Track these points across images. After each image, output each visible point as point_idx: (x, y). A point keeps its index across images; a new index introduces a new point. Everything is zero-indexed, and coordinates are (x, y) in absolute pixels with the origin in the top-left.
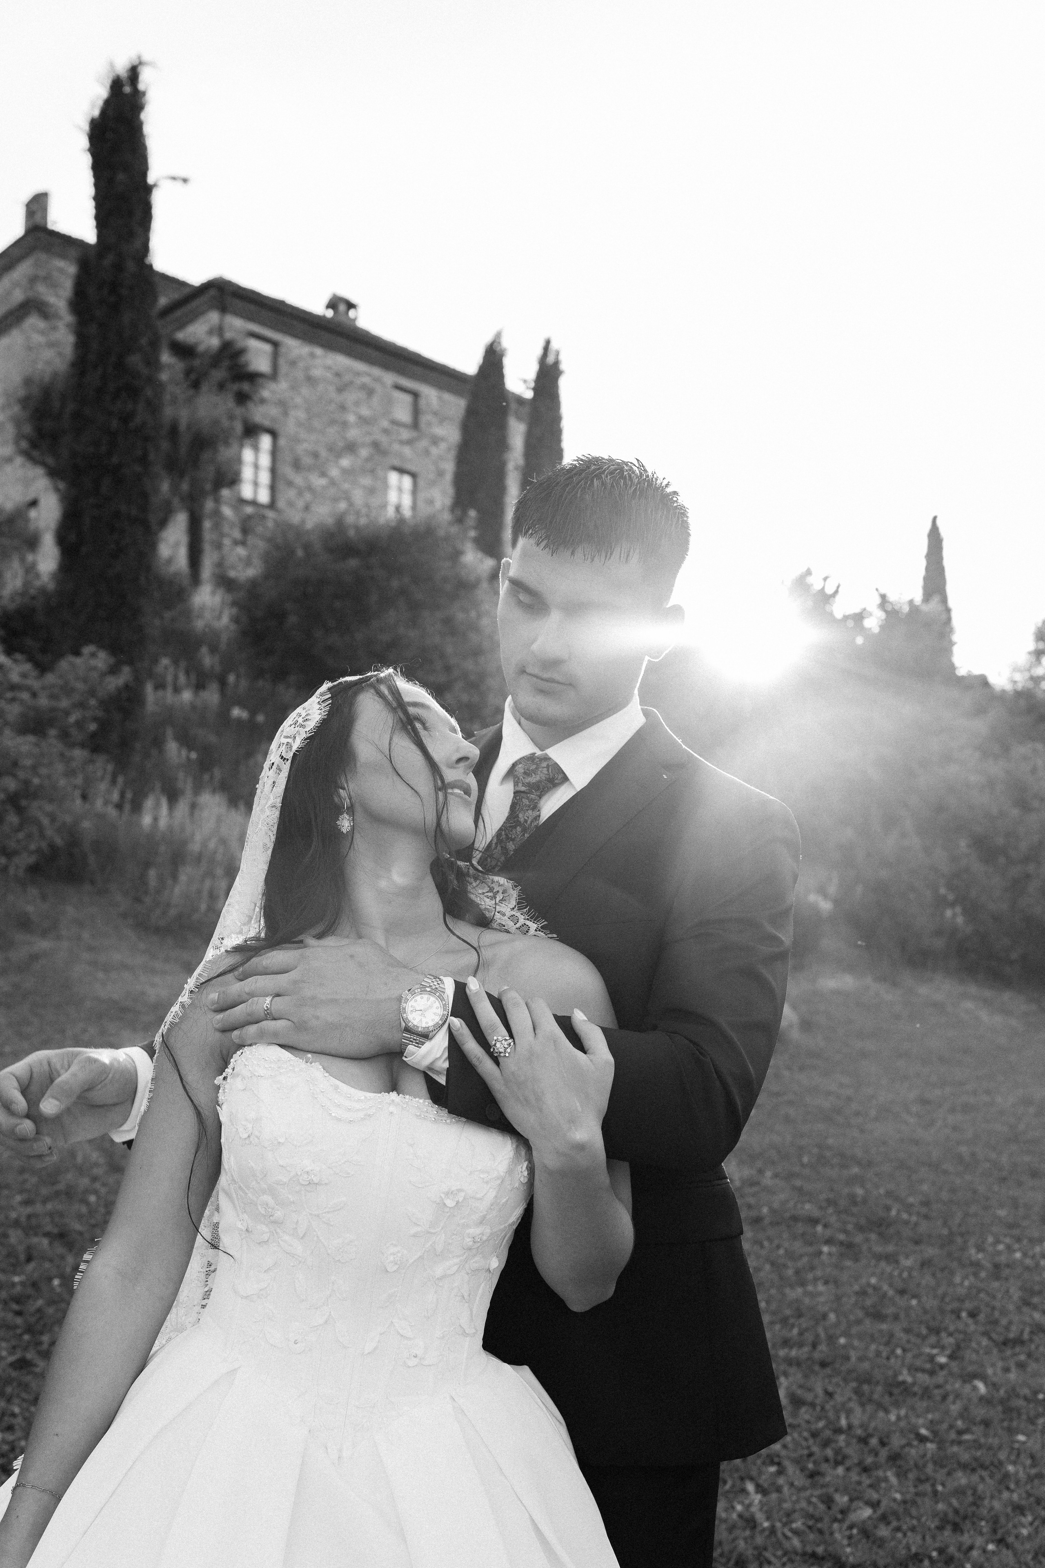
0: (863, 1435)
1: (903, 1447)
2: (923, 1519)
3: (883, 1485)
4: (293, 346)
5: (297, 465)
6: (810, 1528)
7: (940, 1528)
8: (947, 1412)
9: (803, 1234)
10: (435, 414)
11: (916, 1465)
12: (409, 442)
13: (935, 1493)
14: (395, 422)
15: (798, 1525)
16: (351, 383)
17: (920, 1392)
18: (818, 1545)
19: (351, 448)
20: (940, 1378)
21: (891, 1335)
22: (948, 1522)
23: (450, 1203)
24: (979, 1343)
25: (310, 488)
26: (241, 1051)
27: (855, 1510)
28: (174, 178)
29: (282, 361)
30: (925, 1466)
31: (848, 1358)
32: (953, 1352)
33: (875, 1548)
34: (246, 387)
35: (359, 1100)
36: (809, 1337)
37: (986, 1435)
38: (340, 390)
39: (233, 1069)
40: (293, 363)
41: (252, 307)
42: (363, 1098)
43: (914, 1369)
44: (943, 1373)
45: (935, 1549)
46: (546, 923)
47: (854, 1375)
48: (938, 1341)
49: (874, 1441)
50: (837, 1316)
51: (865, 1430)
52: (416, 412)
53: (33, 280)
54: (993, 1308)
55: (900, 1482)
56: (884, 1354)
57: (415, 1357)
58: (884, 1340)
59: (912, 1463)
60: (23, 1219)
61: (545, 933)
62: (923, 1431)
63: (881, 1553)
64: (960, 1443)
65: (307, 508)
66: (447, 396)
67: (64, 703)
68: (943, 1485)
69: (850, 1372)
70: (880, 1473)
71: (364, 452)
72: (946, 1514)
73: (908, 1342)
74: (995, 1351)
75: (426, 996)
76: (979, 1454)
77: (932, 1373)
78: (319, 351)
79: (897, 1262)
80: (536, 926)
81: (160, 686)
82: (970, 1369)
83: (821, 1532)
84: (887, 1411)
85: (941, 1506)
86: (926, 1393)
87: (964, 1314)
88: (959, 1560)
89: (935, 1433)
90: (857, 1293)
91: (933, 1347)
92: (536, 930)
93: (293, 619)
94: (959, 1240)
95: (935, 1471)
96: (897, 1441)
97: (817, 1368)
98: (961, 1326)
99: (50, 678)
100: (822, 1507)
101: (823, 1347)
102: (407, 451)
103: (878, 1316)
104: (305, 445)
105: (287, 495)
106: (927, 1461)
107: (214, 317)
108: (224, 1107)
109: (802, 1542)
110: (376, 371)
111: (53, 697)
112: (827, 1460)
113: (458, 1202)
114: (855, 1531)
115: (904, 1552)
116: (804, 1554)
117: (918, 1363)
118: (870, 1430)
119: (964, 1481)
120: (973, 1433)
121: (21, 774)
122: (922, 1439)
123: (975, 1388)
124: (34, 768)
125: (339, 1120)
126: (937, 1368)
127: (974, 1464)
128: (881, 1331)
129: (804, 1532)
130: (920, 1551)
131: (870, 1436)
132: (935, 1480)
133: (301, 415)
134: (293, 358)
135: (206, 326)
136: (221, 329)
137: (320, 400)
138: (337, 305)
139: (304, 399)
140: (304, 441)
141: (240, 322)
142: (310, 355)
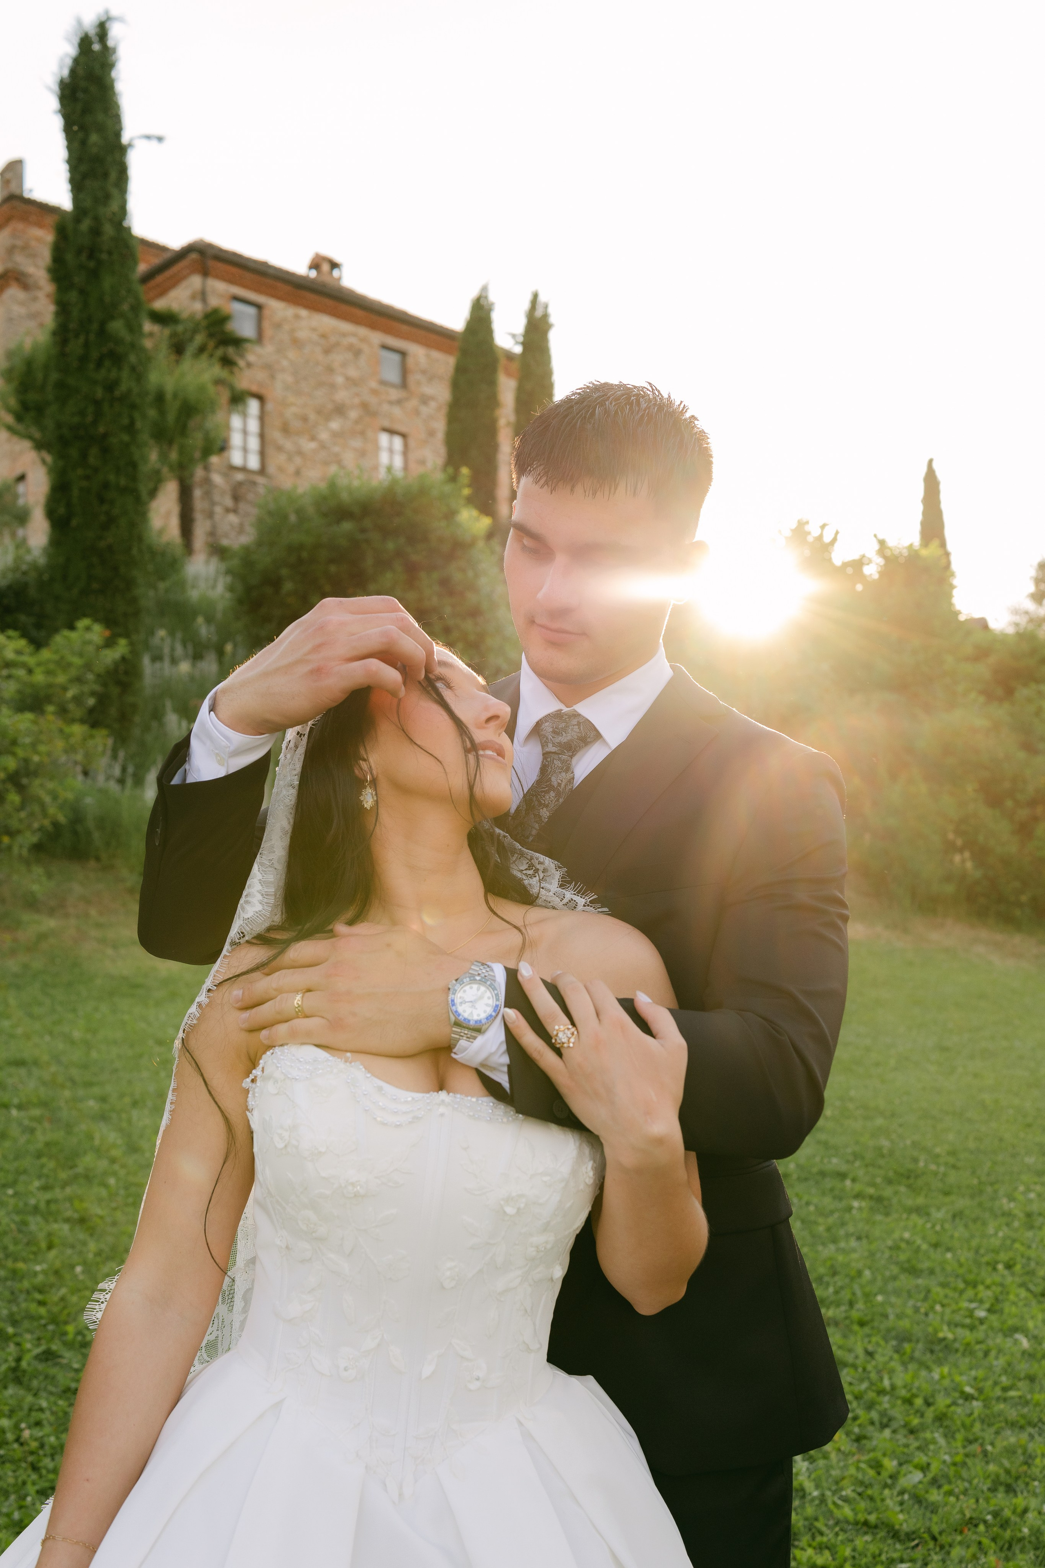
0: (908, 1395)
1: (949, 1406)
2: (975, 1481)
3: (932, 1447)
4: (277, 308)
5: (286, 430)
6: (860, 1494)
7: (993, 1490)
8: (990, 1368)
9: (832, 1190)
10: (424, 372)
11: (963, 1425)
12: (399, 402)
13: (985, 1453)
14: (383, 383)
15: (848, 1492)
16: (337, 344)
17: (961, 1349)
18: (870, 1513)
19: (340, 410)
20: (980, 1334)
21: (929, 1291)
22: (1001, 1484)
23: (510, 1210)
24: (1017, 1295)
25: (300, 453)
26: (271, 1051)
27: (905, 1475)
28: (148, 137)
29: (266, 324)
30: (972, 1426)
31: (886, 1316)
32: (992, 1305)
33: (928, 1514)
34: (231, 351)
35: (406, 1102)
36: (846, 1295)
37: (1032, 1391)
38: (327, 351)
39: (263, 1071)
40: (278, 326)
41: (234, 270)
42: (410, 1099)
43: (953, 1325)
44: (984, 1327)
45: (989, 1513)
46: (596, 897)
47: (893, 1333)
48: (976, 1294)
49: (919, 1402)
50: (873, 1273)
51: (910, 1390)
52: (404, 372)
53: (11, 250)
54: (1029, 1259)
55: (948, 1443)
56: (923, 1310)
57: (478, 1379)
58: (922, 1296)
59: (959, 1422)
60: (42, 1205)
61: (594, 908)
62: (968, 1389)
63: (935, 1518)
64: (1005, 1400)
65: (298, 473)
66: (436, 354)
67: (61, 679)
68: (992, 1444)
69: (889, 1330)
70: (928, 1435)
71: (353, 414)
72: (998, 1476)
73: (946, 1296)
74: (1034, 1303)
75: (475, 986)
76: (1025, 1410)
77: (972, 1328)
78: (304, 313)
79: (928, 1214)
80: (584, 901)
81: (157, 658)
82: (1010, 1322)
83: (871, 1499)
84: (929, 1369)
85: (992, 1468)
86: (968, 1350)
87: (1000, 1267)
88: (1016, 1524)
89: (980, 1391)
90: (890, 1248)
91: (971, 1301)
92: (584, 906)
93: (288, 586)
94: (989, 1189)
95: (983, 1430)
96: (942, 1402)
97: (856, 1327)
98: (998, 1279)
99: (46, 654)
100: (871, 1473)
101: (860, 1305)
102: (397, 411)
103: (913, 1271)
104: (293, 409)
105: (276, 460)
106: (974, 1420)
107: (196, 281)
108: (255, 1112)
109: (853, 1510)
110: (363, 331)
111: (49, 673)
112: (872, 1423)
113: (519, 1209)
114: (906, 1497)
115: (958, 1517)
116: (856, 1523)
117: (957, 1318)
118: (914, 1391)
119: (1013, 1440)
120: (1018, 1389)
121: (20, 753)
122: (968, 1398)
123: (1016, 1342)
124: (34, 745)
125: (384, 1124)
126: (977, 1323)
127: (1022, 1422)
128: (917, 1286)
129: (855, 1499)
130: (974, 1515)
131: (915, 1396)
132: (983, 1439)
133: (289, 379)
134: (278, 320)
135: (188, 291)
136: (204, 294)
137: (306, 362)
138: (320, 264)
139: (291, 362)
140: (293, 405)
141: (223, 285)
142: (295, 317)
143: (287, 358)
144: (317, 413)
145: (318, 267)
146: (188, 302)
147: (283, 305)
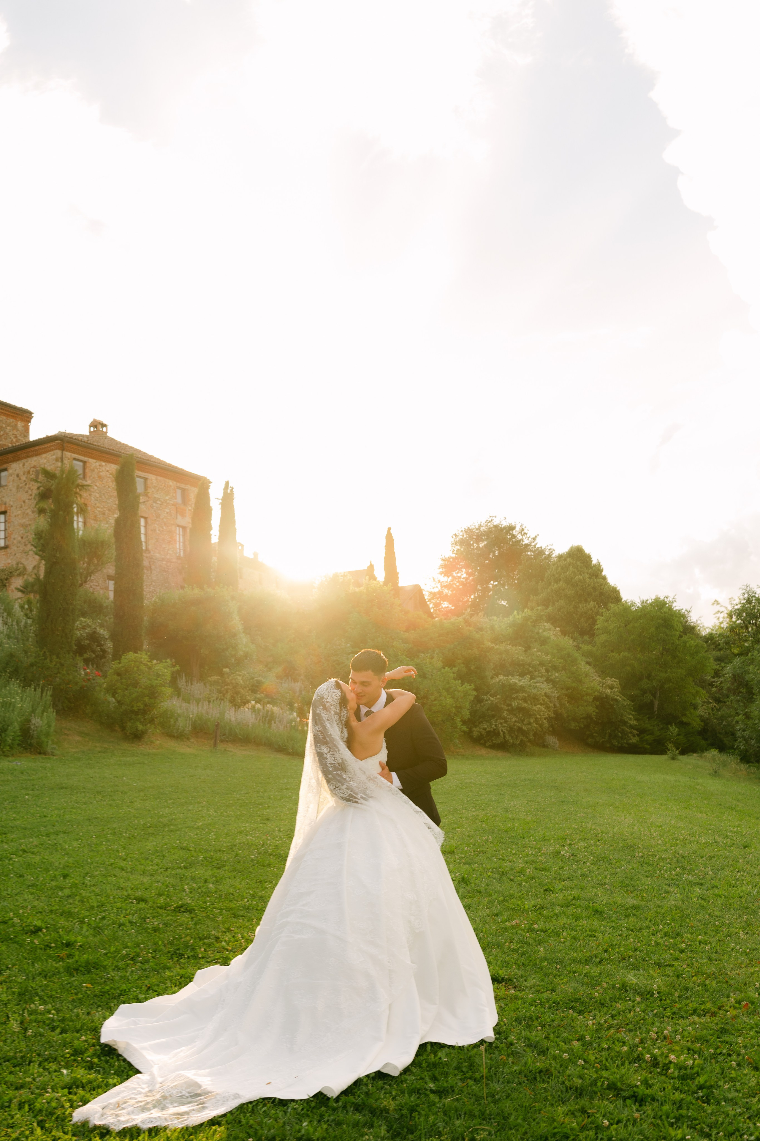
4: (93, 463)
5: (96, 519)
10: (154, 487)
12: (143, 502)
29: (87, 470)
41: (75, 447)
52: (146, 487)
66: (159, 478)
78: (104, 464)
102: (143, 507)
104: (99, 509)
107: (58, 453)
133: (97, 495)
134: (92, 468)
135: (54, 457)
136: (62, 458)
137: (105, 487)
138: (97, 425)
139: (98, 487)
140: (98, 507)
141: (70, 454)
142: (100, 466)
143: (96, 486)
144: (109, 510)
145: (96, 427)
146: (54, 462)
147: (95, 461)
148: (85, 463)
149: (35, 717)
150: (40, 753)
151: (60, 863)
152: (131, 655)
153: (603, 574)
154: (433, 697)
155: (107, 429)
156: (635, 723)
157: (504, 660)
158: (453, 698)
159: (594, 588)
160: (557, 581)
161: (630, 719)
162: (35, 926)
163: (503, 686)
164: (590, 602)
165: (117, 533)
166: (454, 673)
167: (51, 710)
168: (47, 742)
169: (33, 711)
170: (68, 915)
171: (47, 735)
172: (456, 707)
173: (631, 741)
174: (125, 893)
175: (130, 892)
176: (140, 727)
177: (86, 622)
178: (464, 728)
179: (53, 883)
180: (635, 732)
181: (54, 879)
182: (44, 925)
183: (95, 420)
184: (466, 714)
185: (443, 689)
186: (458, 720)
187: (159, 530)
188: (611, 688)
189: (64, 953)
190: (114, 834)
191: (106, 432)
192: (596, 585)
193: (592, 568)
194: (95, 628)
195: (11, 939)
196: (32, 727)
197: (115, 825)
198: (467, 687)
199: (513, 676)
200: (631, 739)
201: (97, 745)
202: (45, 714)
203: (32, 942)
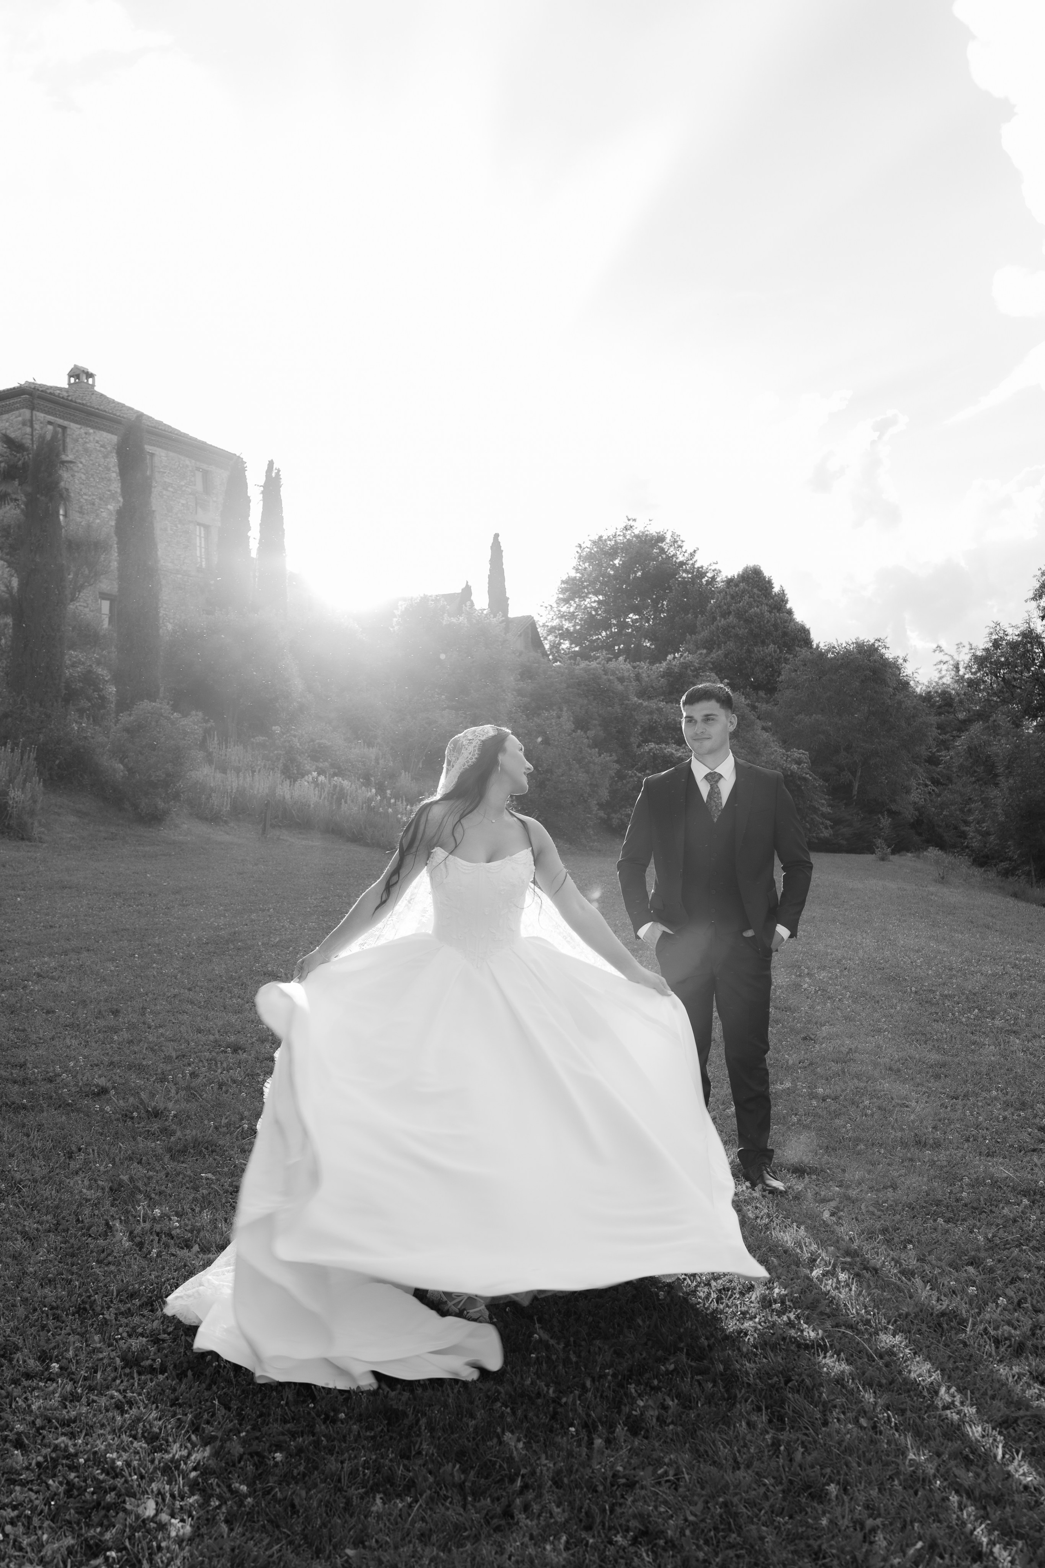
4: (75, 429)
5: (81, 511)
10: (166, 466)
25: (90, 527)
29: (68, 440)
40: (76, 440)
41: (50, 405)
66: (171, 454)
78: (91, 431)
104: (85, 497)
107: (26, 413)
133: (83, 477)
134: (74, 436)
135: (20, 419)
136: (31, 421)
137: (93, 464)
138: (79, 374)
139: (84, 465)
140: (85, 494)
141: (42, 415)
142: (86, 433)
143: (81, 463)
144: (101, 499)
145: (77, 376)
146: (20, 426)
147: (79, 426)
148: (64, 428)
149: (13, 788)
150: (23, 839)
151: (98, 993)
152: (146, 705)
153: (788, 606)
154: (561, 770)
155: (94, 381)
156: (829, 810)
157: (656, 722)
158: (587, 772)
159: (775, 626)
160: (725, 614)
161: (823, 804)
162: (97, 1086)
163: (655, 757)
164: (768, 645)
165: (120, 529)
166: (588, 738)
167: (36, 779)
168: (32, 824)
169: (11, 781)
170: (140, 1069)
171: (32, 813)
172: (591, 784)
173: (822, 835)
174: (211, 1038)
175: (217, 1036)
176: (161, 805)
177: (77, 656)
178: (602, 814)
179: (101, 1023)
180: (828, 823)
181: (100, 1015)
182: (109, 1085)
183: (76, 367)
184: (604, 794)
185: (574, 760)
186: (593, 803)
187: (171, 530)
188: (799, 762)
189: (155, 1126)
190: (160, 952)
191: (93, 385)
192: (779, 621)
193: (773, 598)
194: (91, 666)
195: (68, 1105)
196: (11, 802)
197: (156, 940)
198: (606, 757)
199: (667, 744)
200: (822, 832)
201: (101, 828)
202: (28, 784)
203: (102, 1110)
